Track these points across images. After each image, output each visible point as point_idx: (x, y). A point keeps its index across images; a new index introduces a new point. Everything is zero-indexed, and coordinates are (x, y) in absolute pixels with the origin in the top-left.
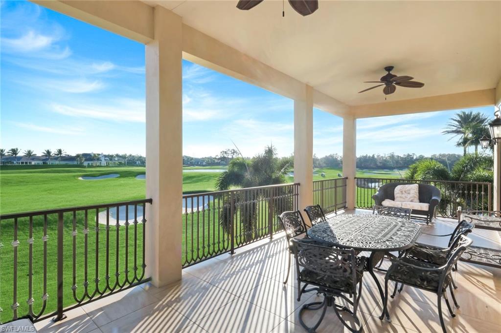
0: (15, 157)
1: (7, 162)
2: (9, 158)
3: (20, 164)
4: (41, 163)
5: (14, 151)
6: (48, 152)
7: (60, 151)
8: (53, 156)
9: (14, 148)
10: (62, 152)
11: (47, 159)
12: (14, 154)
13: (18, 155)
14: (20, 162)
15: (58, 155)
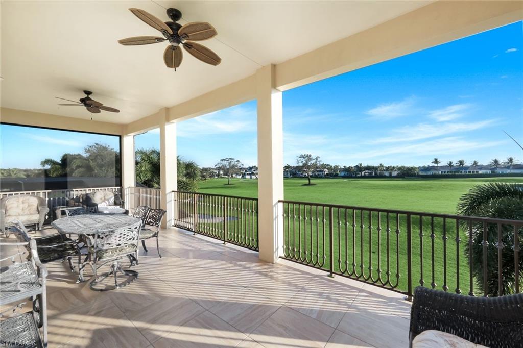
0: (463, 167)
1: (457, 172)
2: (458, 168)
3: (468, 173)
4: (489, 172)
5: (461, 162)
6: (496, 161)
7: (511, 160)
8: (503, 165)
9: (461, 160)
10: (513, 161)
11: (495, 168)
12: (461, 164)
13: (464, 165)
14: (468, 171)
15: (508, 163)
